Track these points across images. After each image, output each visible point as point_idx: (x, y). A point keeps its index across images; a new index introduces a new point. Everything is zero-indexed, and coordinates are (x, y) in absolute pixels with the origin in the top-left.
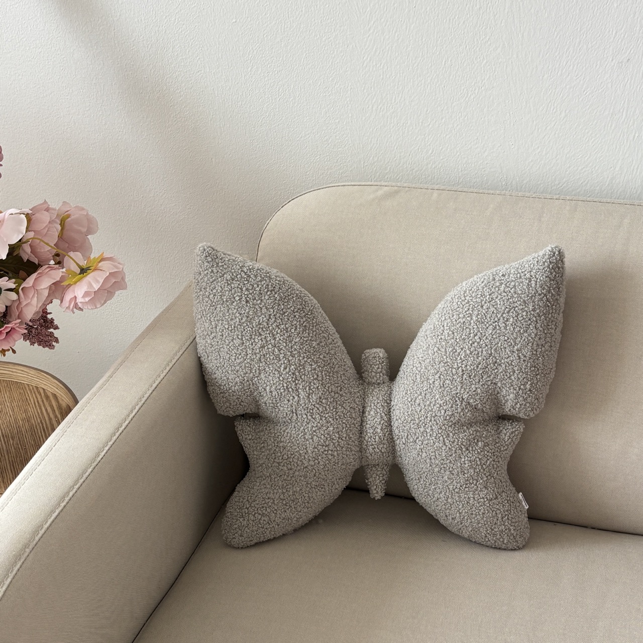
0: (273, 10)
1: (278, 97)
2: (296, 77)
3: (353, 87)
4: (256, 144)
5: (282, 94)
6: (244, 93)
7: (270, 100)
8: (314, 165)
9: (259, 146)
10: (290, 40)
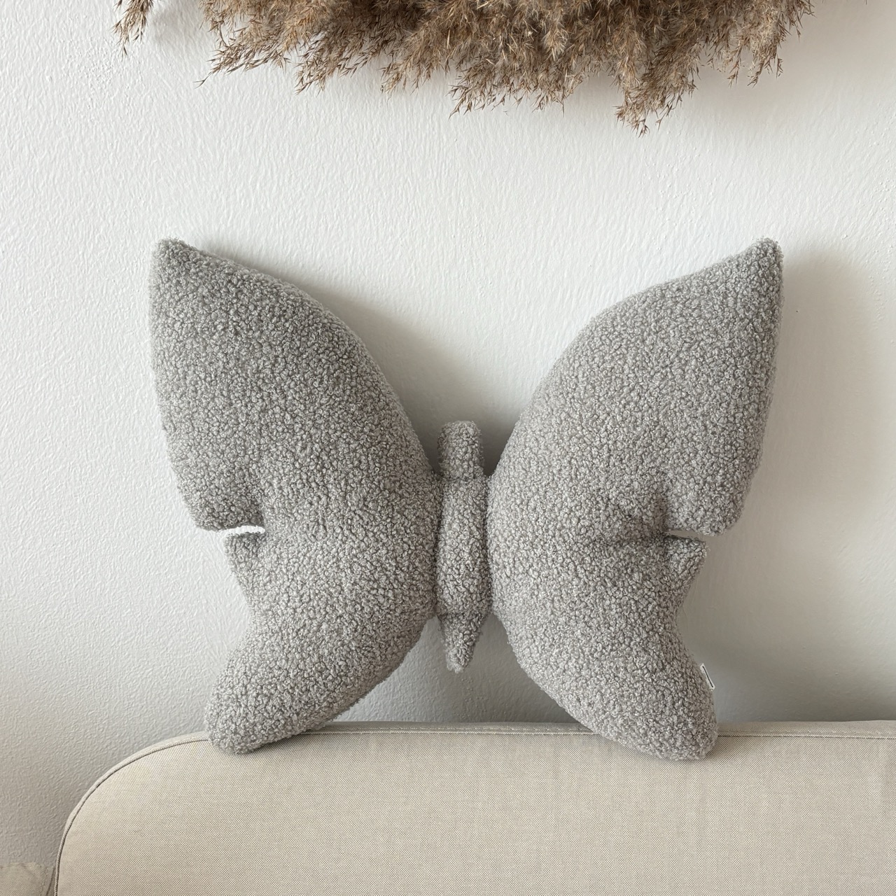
0: (59, 449)
1: (75, 581)
2: (105, 548)
3: (205, 558)
4: (38, 657)
5: (82, 577)
6: (12, 579)
7: (59, 588)
8: (144, 683)
9: (42, 659)
10: (92, 493)
